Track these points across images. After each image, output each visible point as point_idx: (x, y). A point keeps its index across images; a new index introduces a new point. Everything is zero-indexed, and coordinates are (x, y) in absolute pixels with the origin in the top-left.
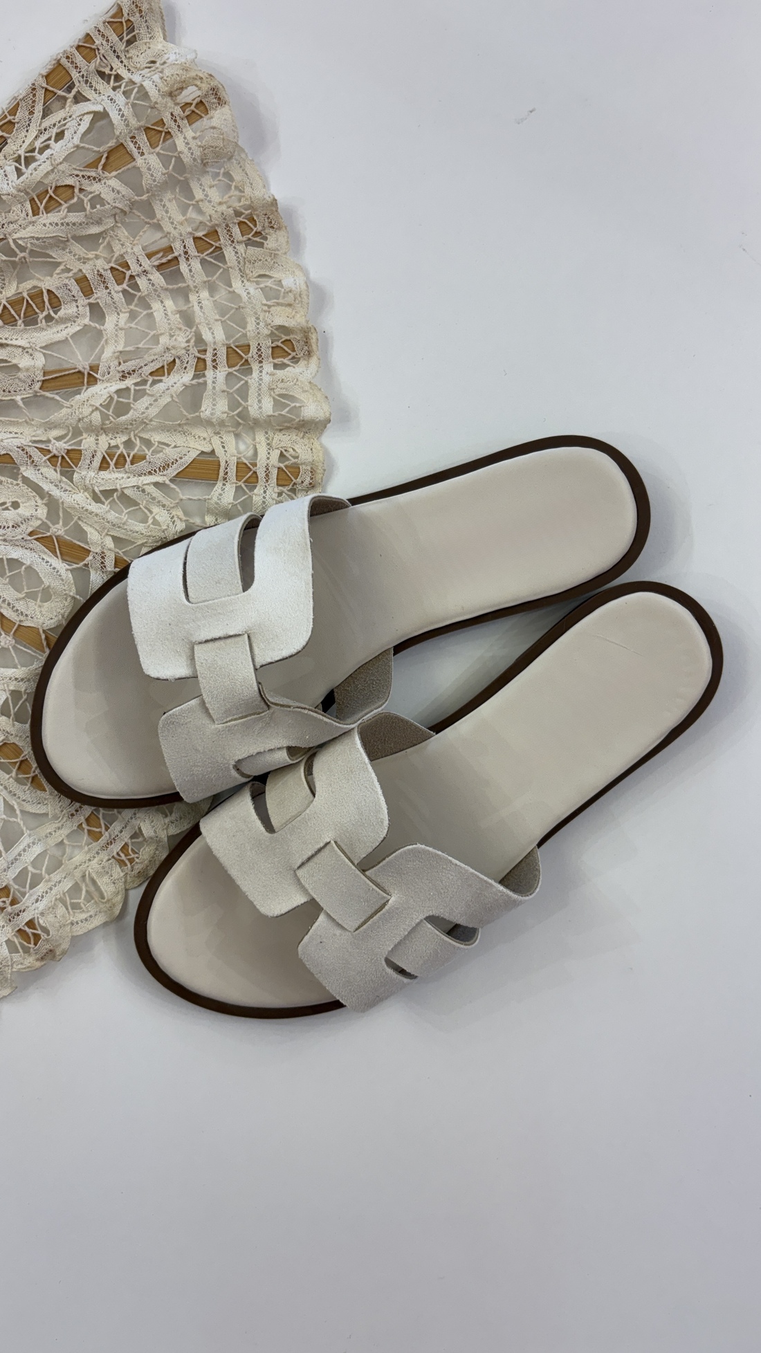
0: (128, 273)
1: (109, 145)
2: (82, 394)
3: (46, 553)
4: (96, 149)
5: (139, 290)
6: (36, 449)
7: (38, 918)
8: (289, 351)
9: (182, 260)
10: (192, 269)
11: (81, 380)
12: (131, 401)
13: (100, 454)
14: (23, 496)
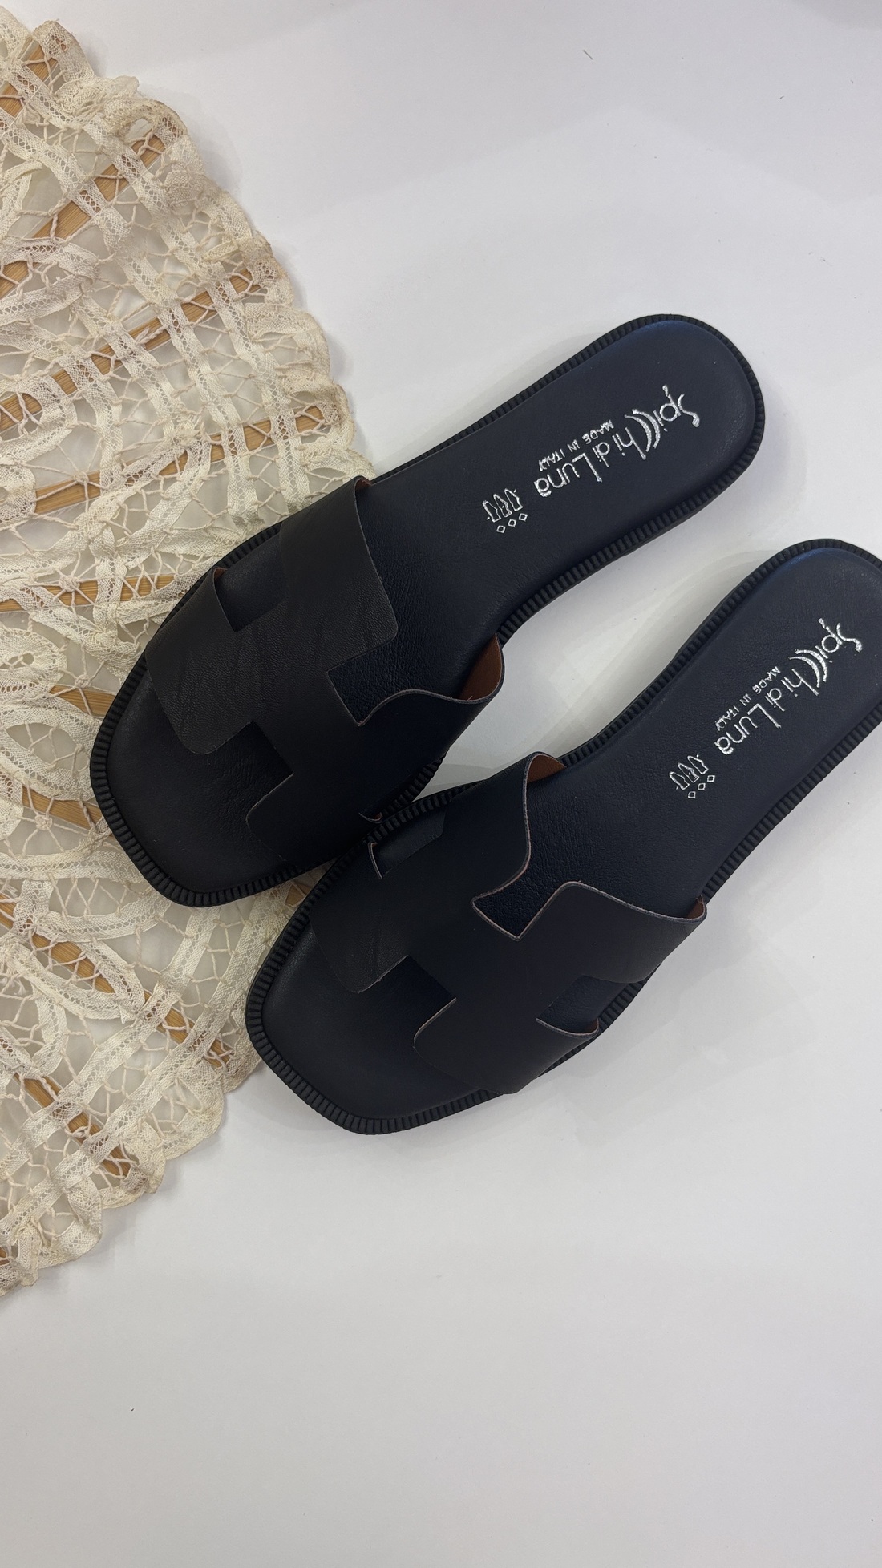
0: (113, 359)
1: (57, 206)
2: (86, 510)
3: (74, 710)
4: (45, 213)
5: (129, 376)
6: (43, 589)
7: (124, 1145)
8: (317, 420)
9: (173, 333)
10: (186, 341)
11: (81, 494)
12: (146, 509)
13: (119, 581)
14: (35, 647)
